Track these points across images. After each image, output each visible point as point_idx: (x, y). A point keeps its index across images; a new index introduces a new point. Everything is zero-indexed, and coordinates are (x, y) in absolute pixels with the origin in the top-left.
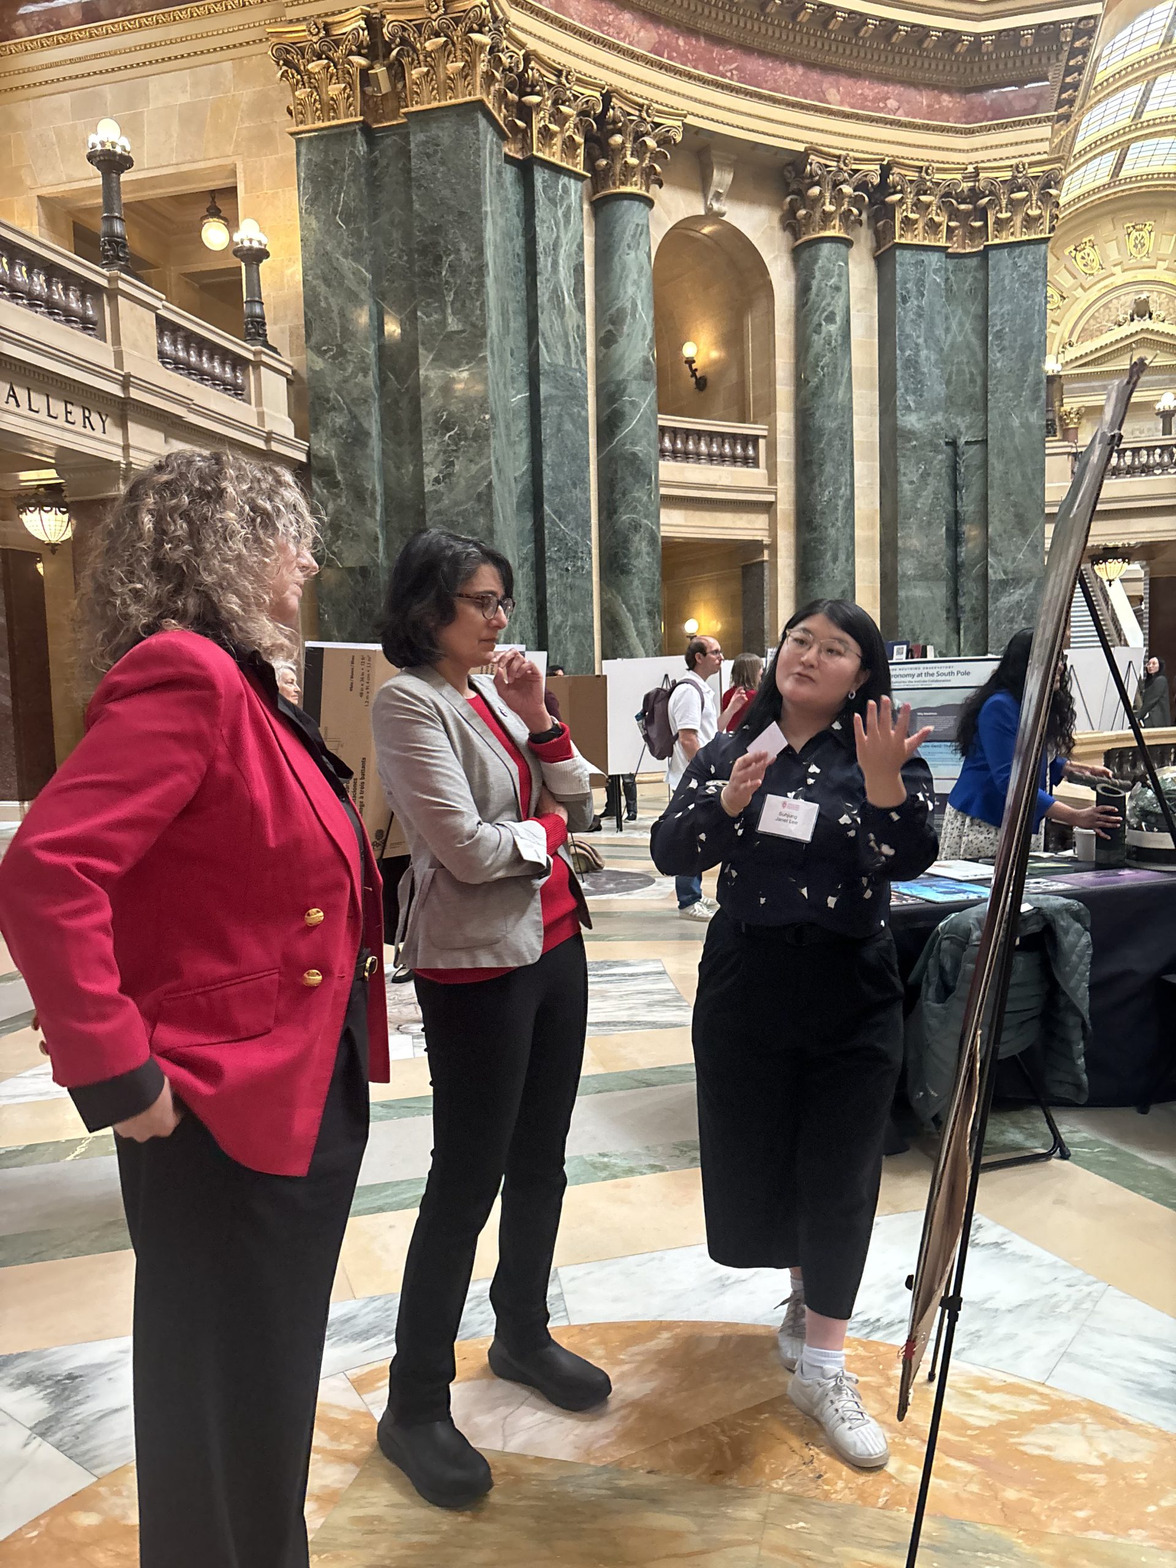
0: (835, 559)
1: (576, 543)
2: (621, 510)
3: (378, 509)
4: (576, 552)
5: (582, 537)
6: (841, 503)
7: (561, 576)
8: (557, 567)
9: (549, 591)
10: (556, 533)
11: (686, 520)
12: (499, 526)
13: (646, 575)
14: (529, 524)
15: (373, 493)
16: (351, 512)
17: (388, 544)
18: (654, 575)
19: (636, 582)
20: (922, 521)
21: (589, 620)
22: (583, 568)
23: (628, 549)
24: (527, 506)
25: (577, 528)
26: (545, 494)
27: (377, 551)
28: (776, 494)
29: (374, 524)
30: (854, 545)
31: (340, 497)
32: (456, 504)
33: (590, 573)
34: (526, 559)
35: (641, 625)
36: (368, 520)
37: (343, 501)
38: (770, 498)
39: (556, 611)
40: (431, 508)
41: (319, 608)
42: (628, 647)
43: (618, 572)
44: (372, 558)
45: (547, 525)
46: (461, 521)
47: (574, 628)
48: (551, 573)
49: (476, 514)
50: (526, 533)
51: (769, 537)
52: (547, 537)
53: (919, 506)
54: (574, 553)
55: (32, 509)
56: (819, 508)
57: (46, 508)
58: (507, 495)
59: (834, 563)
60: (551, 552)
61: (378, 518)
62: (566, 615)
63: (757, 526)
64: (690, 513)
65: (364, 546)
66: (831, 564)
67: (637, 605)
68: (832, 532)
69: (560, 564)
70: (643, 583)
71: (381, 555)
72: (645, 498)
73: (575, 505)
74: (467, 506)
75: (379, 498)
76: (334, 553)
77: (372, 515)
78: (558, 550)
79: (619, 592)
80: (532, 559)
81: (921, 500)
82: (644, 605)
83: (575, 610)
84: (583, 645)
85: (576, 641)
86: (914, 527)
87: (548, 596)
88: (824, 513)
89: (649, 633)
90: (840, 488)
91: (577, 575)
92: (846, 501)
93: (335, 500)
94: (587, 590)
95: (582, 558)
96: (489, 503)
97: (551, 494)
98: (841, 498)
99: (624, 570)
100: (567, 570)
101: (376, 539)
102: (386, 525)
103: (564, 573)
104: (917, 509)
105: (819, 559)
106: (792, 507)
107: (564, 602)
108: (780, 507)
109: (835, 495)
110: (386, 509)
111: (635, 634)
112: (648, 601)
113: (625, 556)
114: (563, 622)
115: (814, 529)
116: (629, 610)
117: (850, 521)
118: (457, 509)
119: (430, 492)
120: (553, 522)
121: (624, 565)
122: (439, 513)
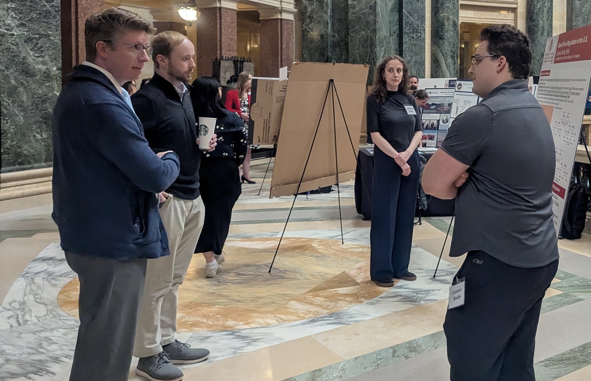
0: (542, 35)
1: (418, 26)
2: (440, 11)
3: (329, 11)
4: (418, 30)
5: (421, 23)
6: (545, 9)
7: (410, 40)
8: (408, 36)
9: (404, 46)
10: (409, 22)
11: (474, 15)
12: (379, 19)
13: (451, 40)
14: (397, 17)
15: (327, 4)
16: (318, 11)
17: (333, 26)
18: (455, 40)
19: (446, 43)
20: (585, 18)
21: (423, 59)
22: (421, 36)
23: (443, 29)
24: (396, 9)
25: (419, 19)
26: (404, 5)
27: (328, 28)
28: (517, 4)
29: (327, 17)
30: (552, 28)
31: (313, 4)
32: (361, 10)
33: (424, 39)
34: (395, 33)
35: (448, 62)
36: (324, 15)
37: (314, 7)
38: (515, 6)
39: (407, 55)
40: (351, 11)
41: (302, 51)
42: (442, 72)
43: (438, 38)
44: (326, 31)
45: (404, 18)
46: (363, 17)
47: (416, 62)
48: (406, 39)
49: (369, 14)
50: (395, 21)
51: (514, 23)
52: (404, 23)
53: (583, 11)
54: (418, 31)
55: (182, 8)
56: (535, 11)
57: (188, 8)
58: (384, 6)
59: (542, 36)
60: (406, 29)
61: (329, 14)
62: (412, 57)
63: (508, 18)
64: (477, 12)
65: (322, 26)
66: (540, 37)
67: (446, 53)
68: (541, 22)
69: (410, 35)
70: (449, 43)
71: (329, 30)
72: (451, 7)
73: (417, 10)
74: (366, 11)
75: (329, 5)
76: (310, 28)
77: (326, 13)
78: (409, 29)
79: (439, 47)
80: (397, 32)
81: (584, 9)
82: (449, 53)
83: (416, 54)
84: (420, 70)
85: (417, 68)
86: (581, 21)
87: (404, 49)
88: (537, 14)
89: (451, 65)
90: (545, 3)
91: (418, 40)
92: (548, 8)
93: (311, 6)
94: (422, 46)
95: (420, 32)
96: (375, 10)
97: (406, 5)
98: (545, 7)
99: (442, 38)
100: (413, 37)
101: (328, 23)
102: (332, 17)
103: (412, 39)
104: (582, 13)
105: (534, 34)
106: (525, 10)
107: (412, 51)
108: (519, 10)
109: (543, 6)
110: (333, 11)
111: (445, 66)
112: (451, 51)
113: (442, 32)
114: (410, 60)
115: (533, 21)
116: (443, 55)
117: (550, 18)
118: (361, 12)
119: (351, 4)
120: (407, 17)
121: (441, 35)
122: (354, 13)
